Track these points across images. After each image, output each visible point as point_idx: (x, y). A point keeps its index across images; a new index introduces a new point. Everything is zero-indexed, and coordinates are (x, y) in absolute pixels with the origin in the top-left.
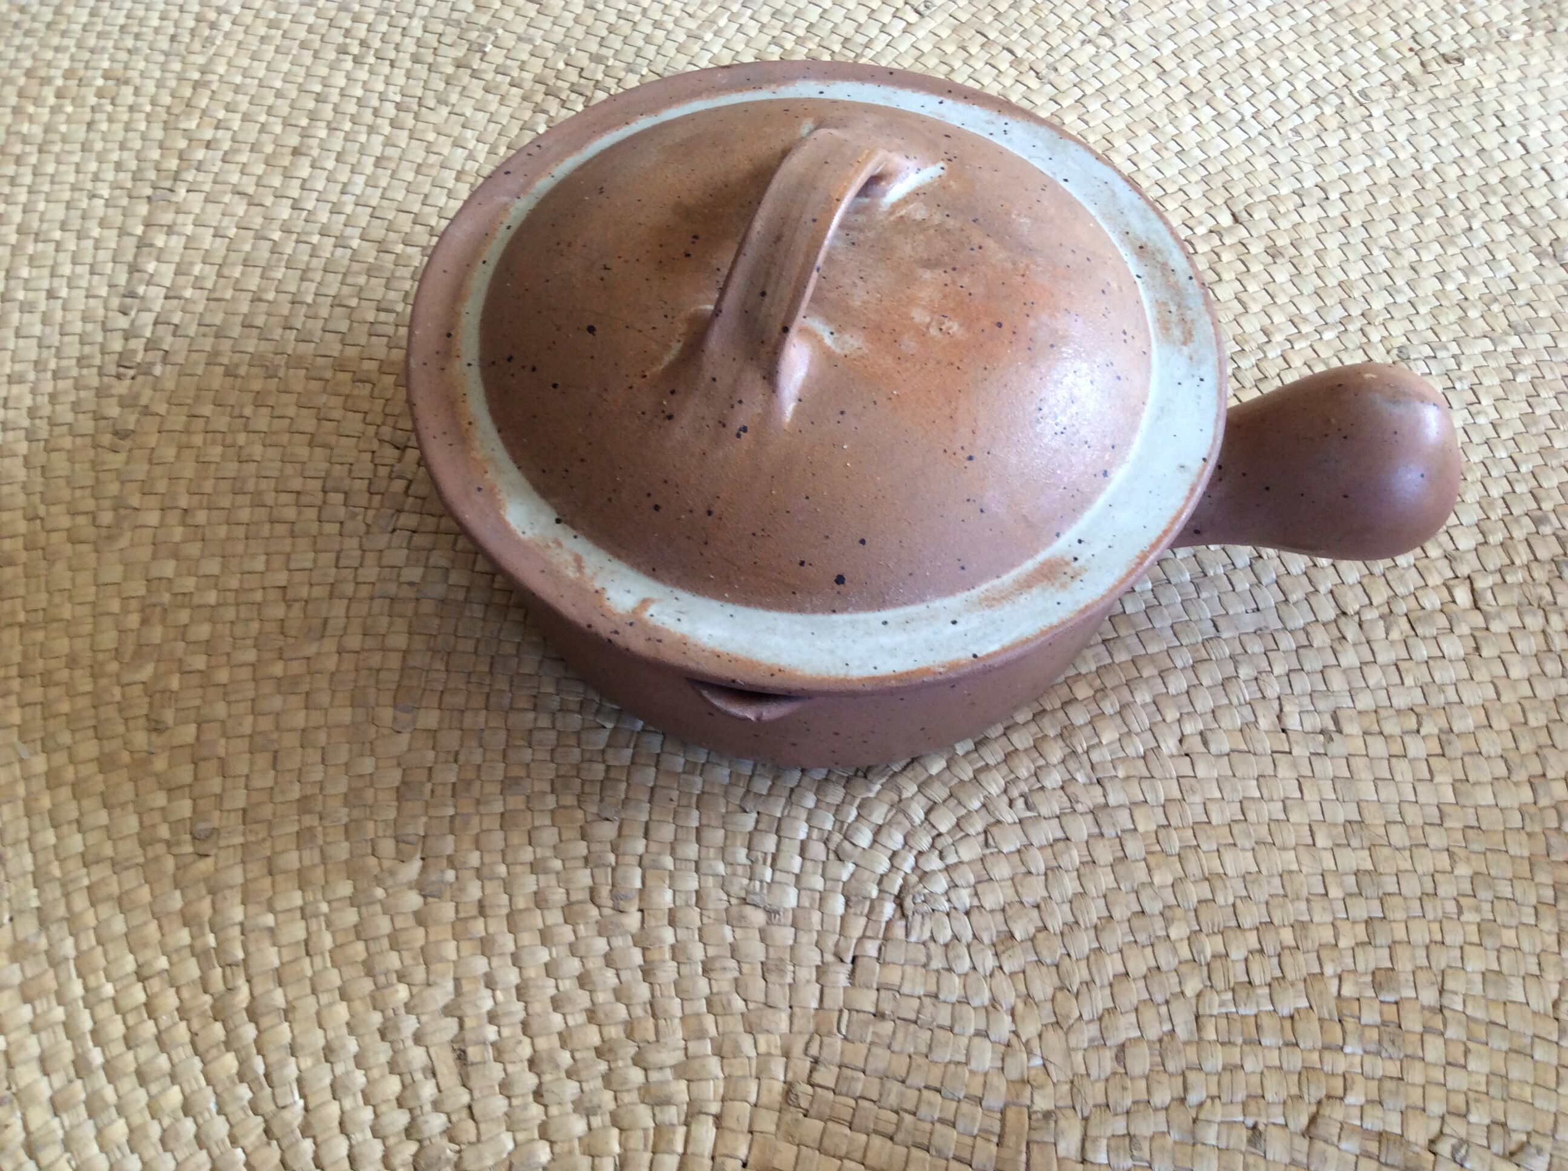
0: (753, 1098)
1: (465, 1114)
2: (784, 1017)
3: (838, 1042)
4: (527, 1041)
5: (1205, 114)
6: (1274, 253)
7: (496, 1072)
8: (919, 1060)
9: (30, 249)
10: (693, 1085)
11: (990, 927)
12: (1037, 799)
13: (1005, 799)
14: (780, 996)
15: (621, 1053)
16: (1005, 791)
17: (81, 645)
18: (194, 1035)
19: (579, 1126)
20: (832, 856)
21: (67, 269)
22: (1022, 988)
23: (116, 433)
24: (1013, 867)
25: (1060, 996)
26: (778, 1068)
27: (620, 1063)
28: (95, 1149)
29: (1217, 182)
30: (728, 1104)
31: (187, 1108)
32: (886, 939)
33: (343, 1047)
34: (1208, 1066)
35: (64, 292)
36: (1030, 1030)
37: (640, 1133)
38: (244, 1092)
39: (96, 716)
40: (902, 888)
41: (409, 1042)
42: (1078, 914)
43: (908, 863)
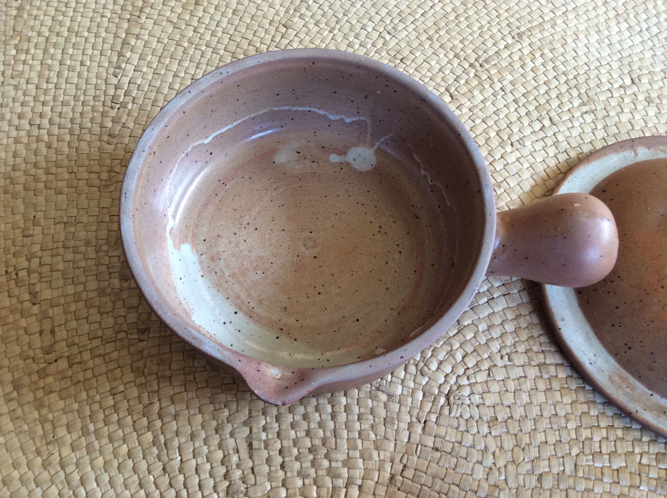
0: (376, 479)
1: (250, 471)
2: (392, 444)
3: (415, 458)
4: (279, 441)
5: (624, 26)
6: (649, 100)
7: (265, 454)
8: (451, 471)
9: (73, 41)
10: (350, 470)
11: (488, 414)
12: (513, 356)
13: (499, 355)
14: (391, 434)
15: (320, 452)
16: (500, 351)
17: (91, 235)
18: (134, 422)
19: (299, 483)
20: (419, 373)
21: (90, 52)
22: (499, 443)
23: (110, 135)
24: (500, 388)
25: (515, 449)
26: (388, 467)
27: (319, 457)
28: (90, 469)
29: (626, 62)
30: (365, 481)
31: (130, 455)
32: (440, 414)
33: (199, 435)
34: (578, 488)
35: (88, 63)
36: (501, 463)
37: (325, 490)
38: (155, 450)
39: (97, 270)
40: (449, 391)
41: (228, 436)
42: (527, 412)
43: (453, 380)
